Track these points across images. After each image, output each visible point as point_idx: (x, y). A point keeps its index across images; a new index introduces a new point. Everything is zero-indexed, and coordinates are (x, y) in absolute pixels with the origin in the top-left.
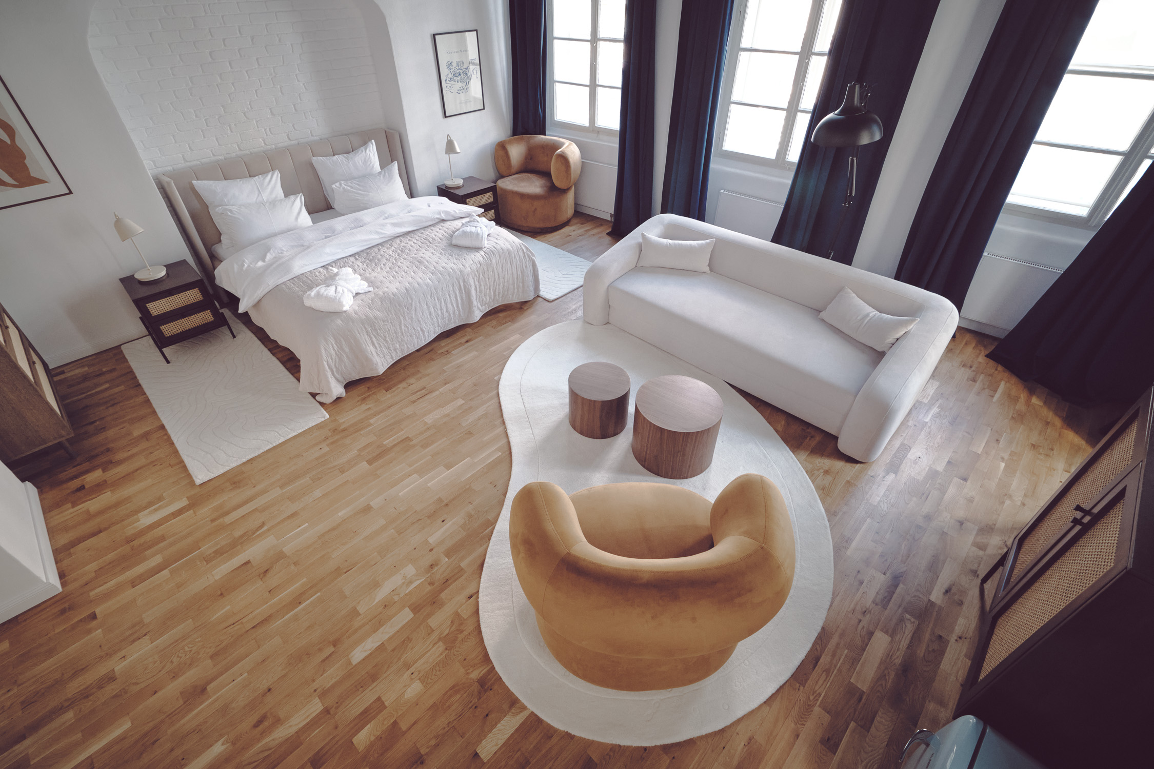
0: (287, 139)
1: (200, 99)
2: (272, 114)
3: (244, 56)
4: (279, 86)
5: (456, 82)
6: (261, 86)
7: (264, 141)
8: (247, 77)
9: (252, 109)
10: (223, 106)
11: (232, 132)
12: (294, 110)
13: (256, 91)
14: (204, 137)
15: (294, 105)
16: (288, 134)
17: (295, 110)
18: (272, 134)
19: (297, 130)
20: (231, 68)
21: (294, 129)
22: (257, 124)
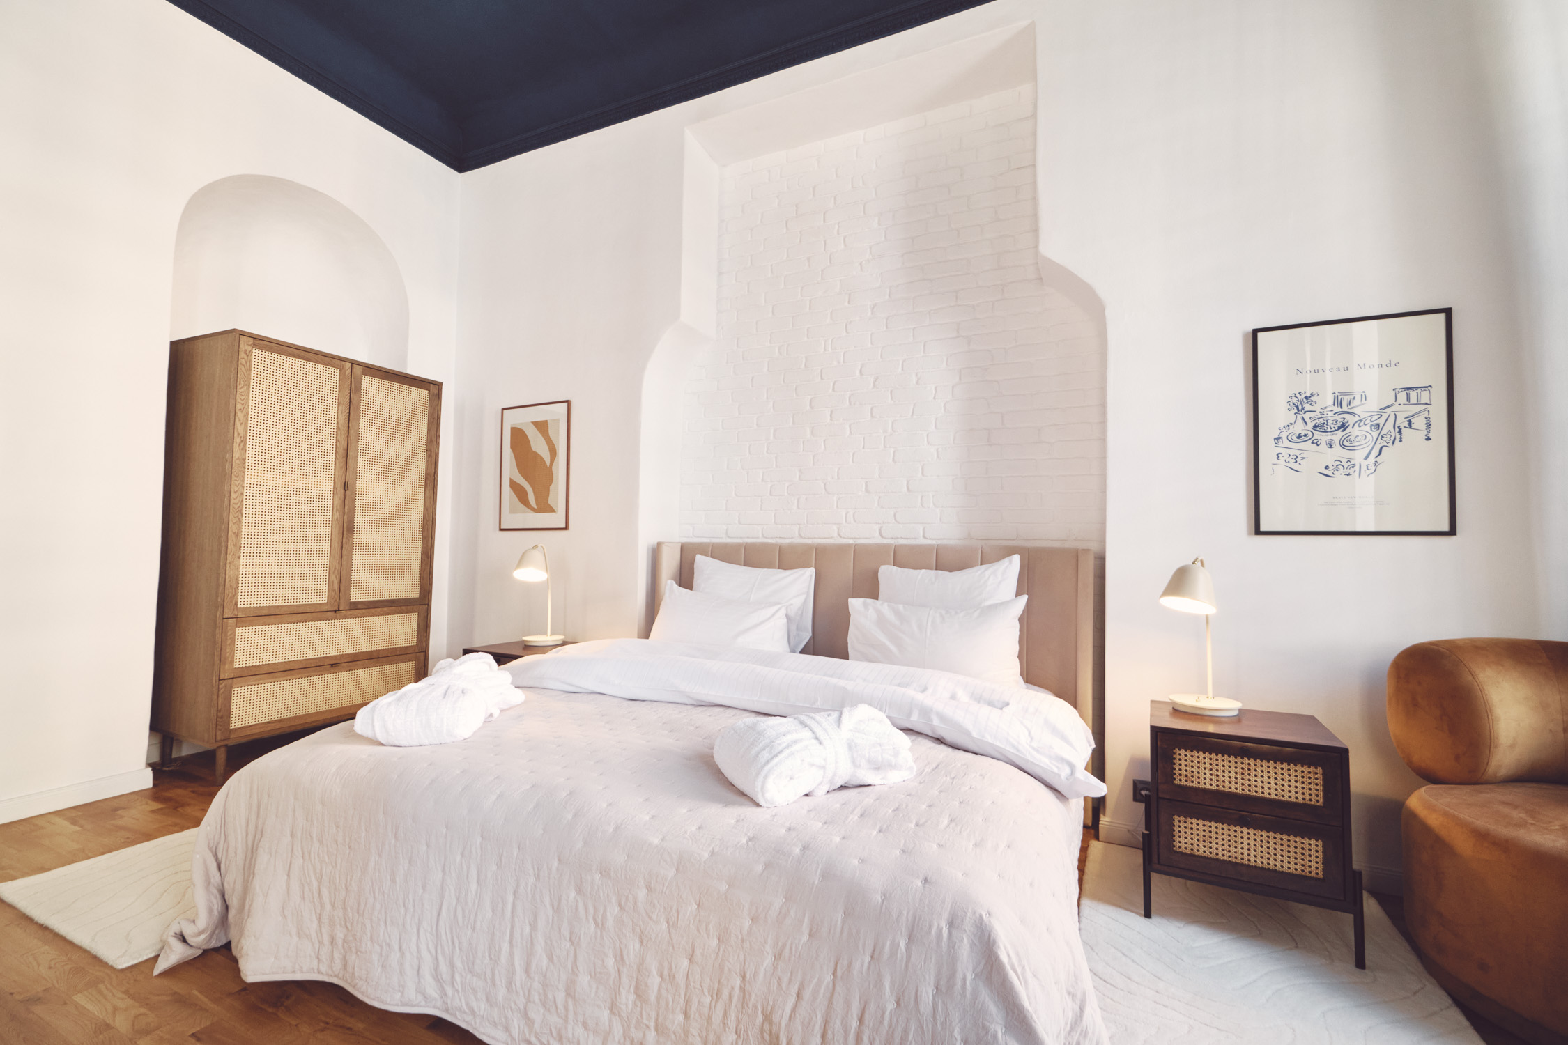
0: (877, 534)
1: (776, 458)
2: (867, 490)
3: (854, 404)
4: (892, 450)
5: (1323, 446)
6: (864, 448)
7: (838, 529)
8: (848, 432)
9: (838, 478)
10: (800, 471)
11: (798, 508)
12: (905, 489)
13: (854, 454)
14: (761, 509)
15: (908, 482)
16: (882, 527)
17: (908, 489)
18: (855, 522)
19: (898, 523)
20: (831, 420)
21: (895, 520)
22: (837, 502)
